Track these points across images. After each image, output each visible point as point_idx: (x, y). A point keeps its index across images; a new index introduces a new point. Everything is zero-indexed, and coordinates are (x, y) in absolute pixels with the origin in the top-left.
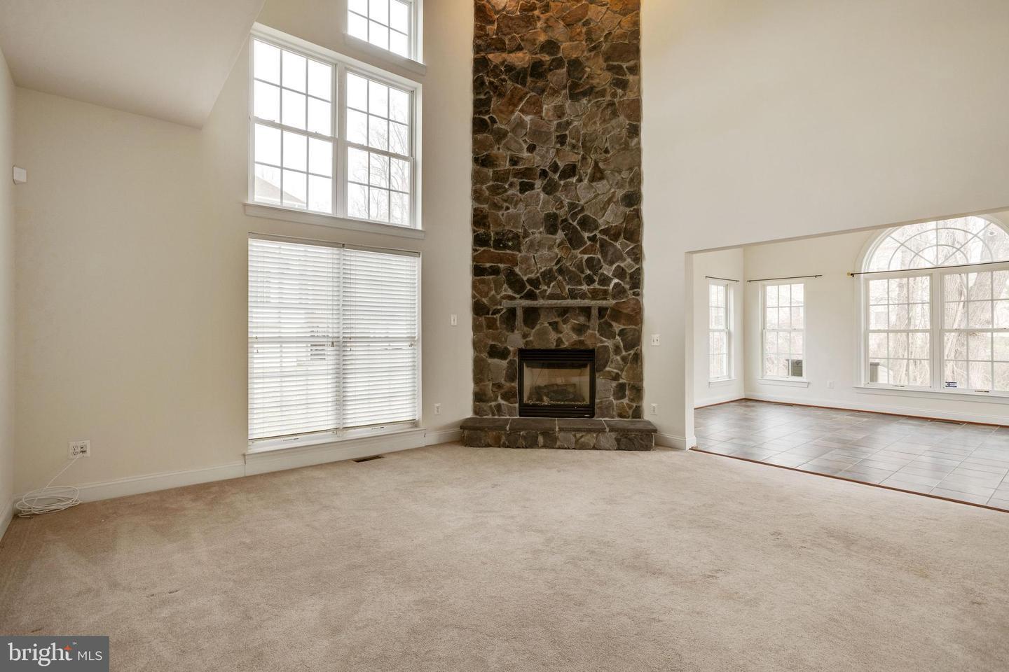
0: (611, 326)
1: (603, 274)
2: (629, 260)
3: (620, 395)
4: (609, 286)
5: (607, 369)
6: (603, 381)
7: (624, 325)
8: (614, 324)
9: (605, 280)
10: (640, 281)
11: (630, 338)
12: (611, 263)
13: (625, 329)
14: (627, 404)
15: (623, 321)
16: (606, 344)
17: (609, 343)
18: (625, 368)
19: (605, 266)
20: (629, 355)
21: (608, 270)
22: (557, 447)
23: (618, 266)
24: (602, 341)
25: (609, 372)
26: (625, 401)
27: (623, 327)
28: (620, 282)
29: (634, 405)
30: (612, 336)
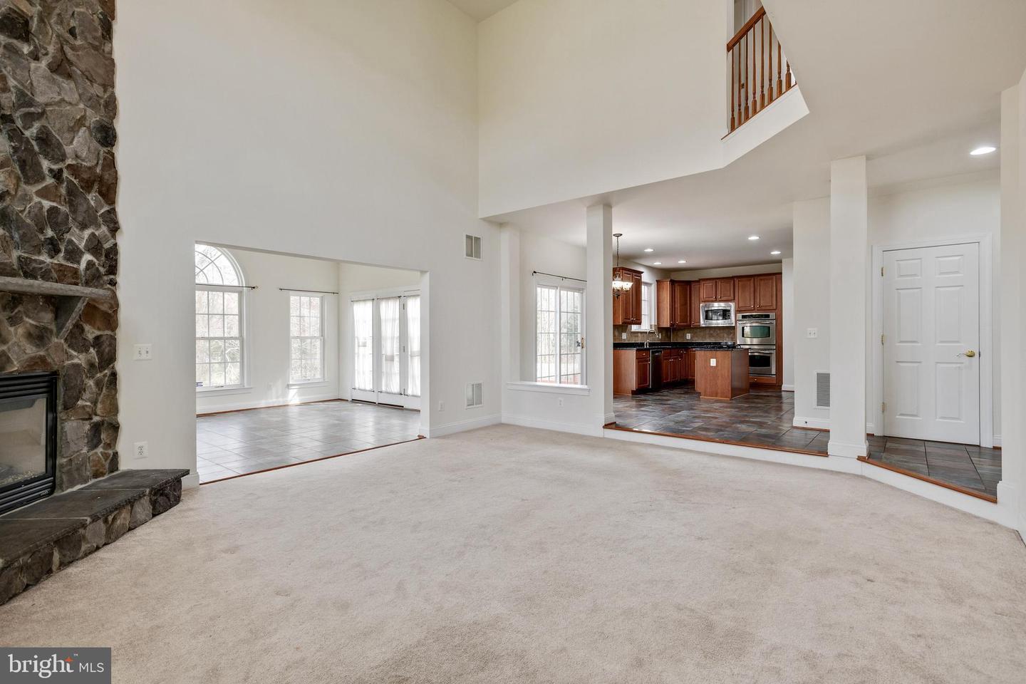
0: (83, 330)
1: (70, 242)
2: (104, 229)
3: (95, 441)
4: (79, 263)
5: (80, 403)
6: (75, 424)
7: (99, 329)
8: (87, 327)
9: (74, 254)
10: (116, 264)
11: (107, 350)
12: (83, 227)
13: (101, 336)
14: (101, 453)
15: (98, 323)
16: (76, 361)
17: (80, 359)
18: (100, 399)
19: (75, 230)
20: (105, 376)
21: (80, 238)
22: (81, 555)
23: (93, 234)
24: (70, 357)
25: (83, 407)
26: (100, 450)
27: (98, 333)
28: (95, 260)
29: (111, 452)
30: (84, 348)
